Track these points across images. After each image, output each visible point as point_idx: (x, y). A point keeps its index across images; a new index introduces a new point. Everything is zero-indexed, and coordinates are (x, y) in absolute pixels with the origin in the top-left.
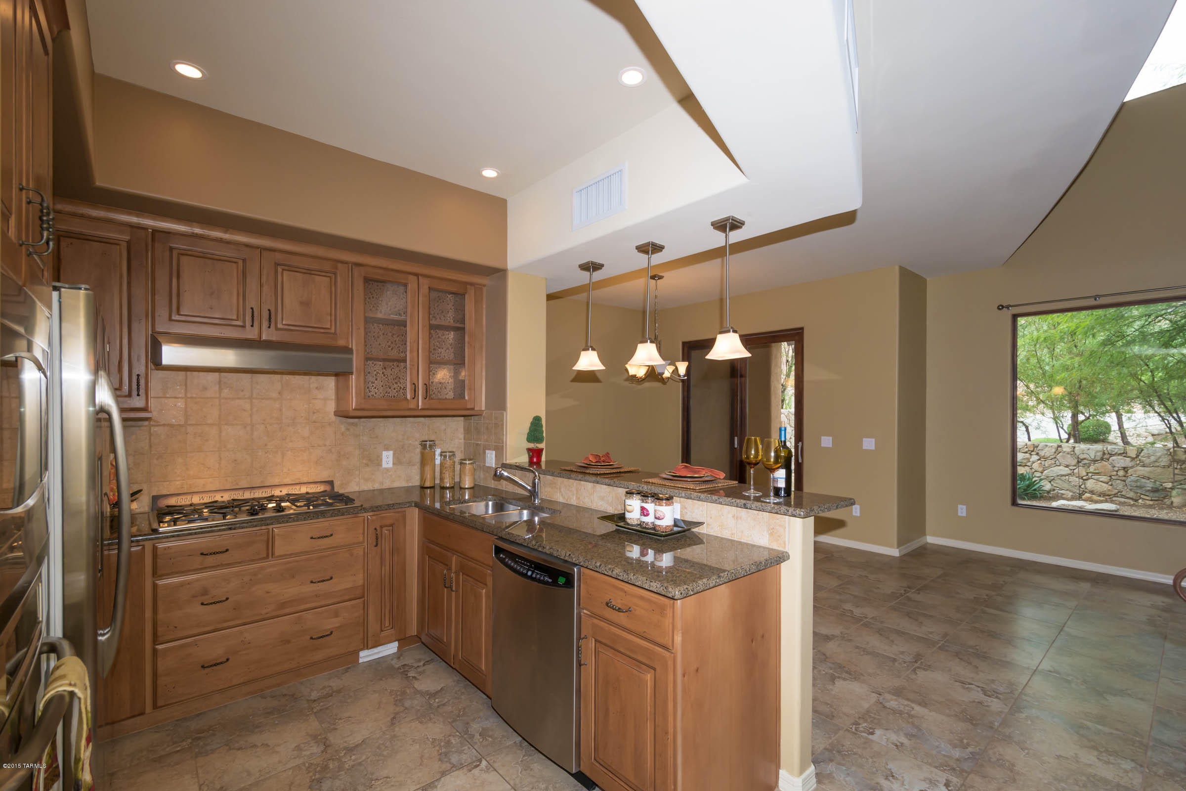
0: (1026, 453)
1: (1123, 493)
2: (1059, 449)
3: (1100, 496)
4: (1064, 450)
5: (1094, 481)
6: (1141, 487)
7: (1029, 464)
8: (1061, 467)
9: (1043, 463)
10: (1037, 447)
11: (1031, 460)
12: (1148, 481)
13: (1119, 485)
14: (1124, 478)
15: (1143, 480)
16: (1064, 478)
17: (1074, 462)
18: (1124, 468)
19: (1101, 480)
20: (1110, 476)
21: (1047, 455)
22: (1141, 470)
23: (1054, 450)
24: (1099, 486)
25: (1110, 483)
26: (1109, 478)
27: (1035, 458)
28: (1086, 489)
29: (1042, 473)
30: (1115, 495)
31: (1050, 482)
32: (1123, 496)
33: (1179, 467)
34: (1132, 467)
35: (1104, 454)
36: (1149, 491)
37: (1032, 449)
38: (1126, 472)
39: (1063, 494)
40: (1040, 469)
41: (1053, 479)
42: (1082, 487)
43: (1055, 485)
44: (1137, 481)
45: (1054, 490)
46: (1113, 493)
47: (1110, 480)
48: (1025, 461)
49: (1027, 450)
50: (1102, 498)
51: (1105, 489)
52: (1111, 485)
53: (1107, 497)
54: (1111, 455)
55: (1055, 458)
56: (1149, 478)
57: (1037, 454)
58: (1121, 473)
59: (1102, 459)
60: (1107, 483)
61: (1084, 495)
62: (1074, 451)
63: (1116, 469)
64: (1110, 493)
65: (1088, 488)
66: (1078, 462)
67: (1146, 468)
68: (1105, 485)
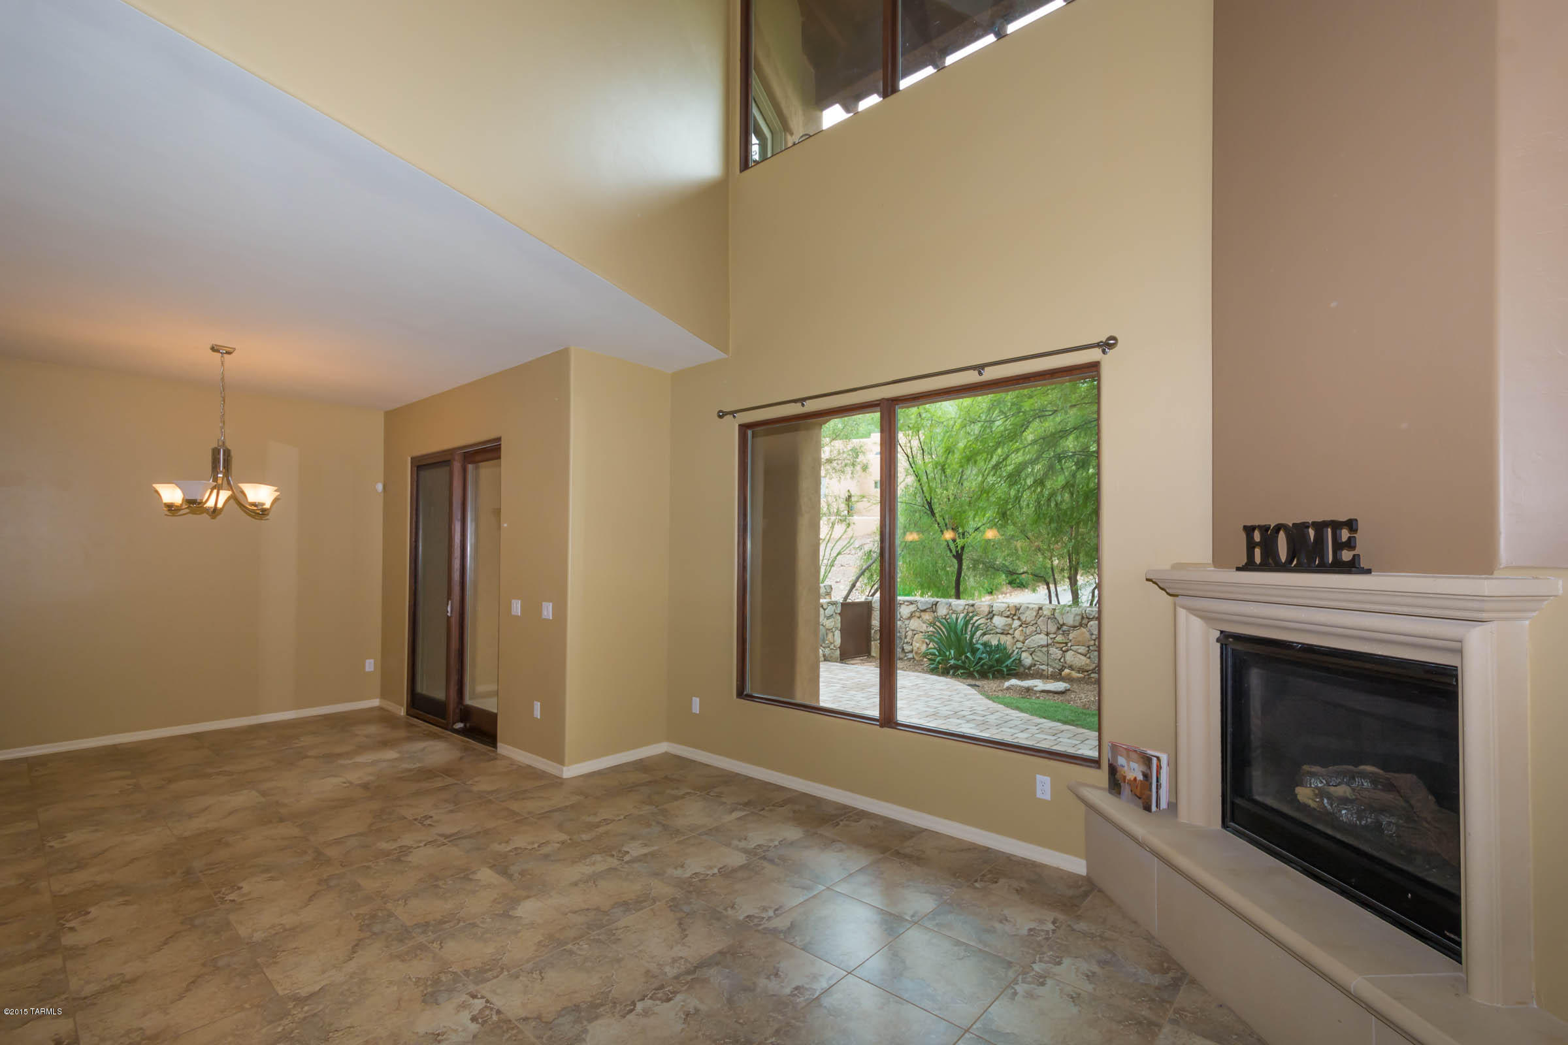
0: (1008, 617)
2: (1040, 611)
3: (1078, 672)
4: (1045, 613)
5: (1073, 653)
7: (1011, 632)
8: (1042, 636)
9: (1024, 629)
10: (1019, 609)
11: (1013, 627)
16: (1044, 649)
17: (1054, 629)
19: (1079, 651)
20: (1088, 647)
21: (1029, 620)
23: (1035, 614)
24: (1078, 659)
25: (1088, 655)
26: (1087, 649)
27: (1016, 623)
28: (1065, 663)
29: (1024, 643)
30: (1093, 671)
31: (1031, 654)
37: (1013, 613)
39: (1043, 670)
40: (1021, 639)
41: (1034, 651)
42: (1062, 660)
43: (1036, 659)
45: (1035, 665)
46: (1091, 668)
47: (1088, 651)
48: (1007, 628)
49: (1009, 613)
50: (1081, 675)
51: (1083, 664)
52: (1089, 658)
53: (1086, 673)
54: (1089, 619)
55: (1036, 623)
57: (1019, 619)
59: (1081, 625)
60: (1085, 656)
61: (1063, 671)
62: (1053, 614)
63: (1093, 637)
64: (1088, 668)
65: (1068, 662)
66: (1058, 629)
68: (1082, 658)
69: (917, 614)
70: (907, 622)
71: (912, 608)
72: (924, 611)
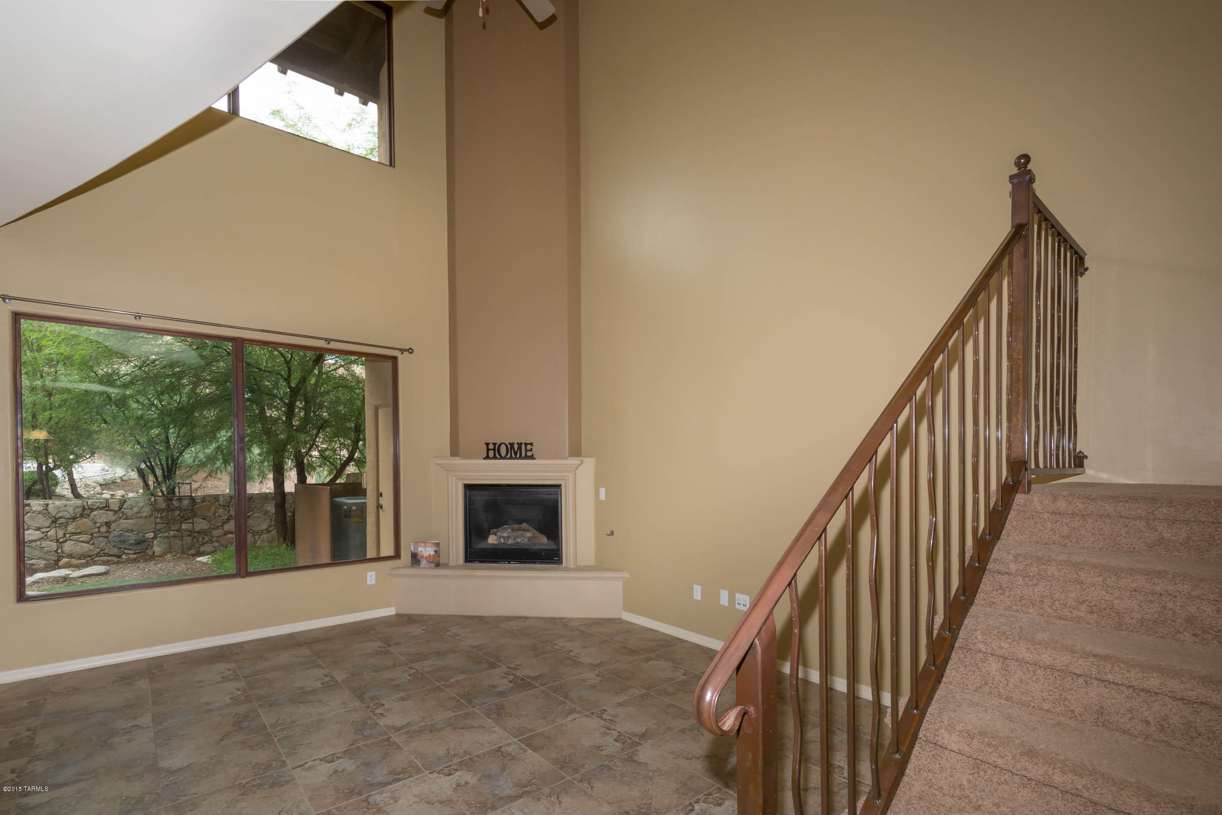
1: (106, 551)
3: (80, 558)
4: (34, 509)
5: (73, 542)
6: (123, 542)
12: (131, 534)
13: (102, 542)
14: (106, 535)
15: (127, 534)
16: (34, 544)
17: (47, 523)
18: (107, 523)
19: (81, 539)
20: (92, 534)
22: (125, 523)
24: (79, 547)
25: (92, 542)
26: (90, 536)
28: (63, 553)
30: (98, 555)
32: (106, 555)
33: (159, 516)
34: (115, 521)
35: (84, 509)
36: (132, 544)
38: (109, 527)
39: (32, 565)
42: (59, 551)
44: (120, 536)
46: (95, 553)
47: (92, 538)
50: (83, 561)
51: (86, 550)
52: (93, 544)
53: (89, 559)
54: (92, 510)
56: (132, 531)
58: (103, 529)
59: (82, 516)
60: (88, 543)
61: (60, 561)
62: (46, 509)
63: (98, 525)
64: (91, 553)
65: (66, 552)
66: (53, 522)
67: (129, 521)
68: (85, 545)
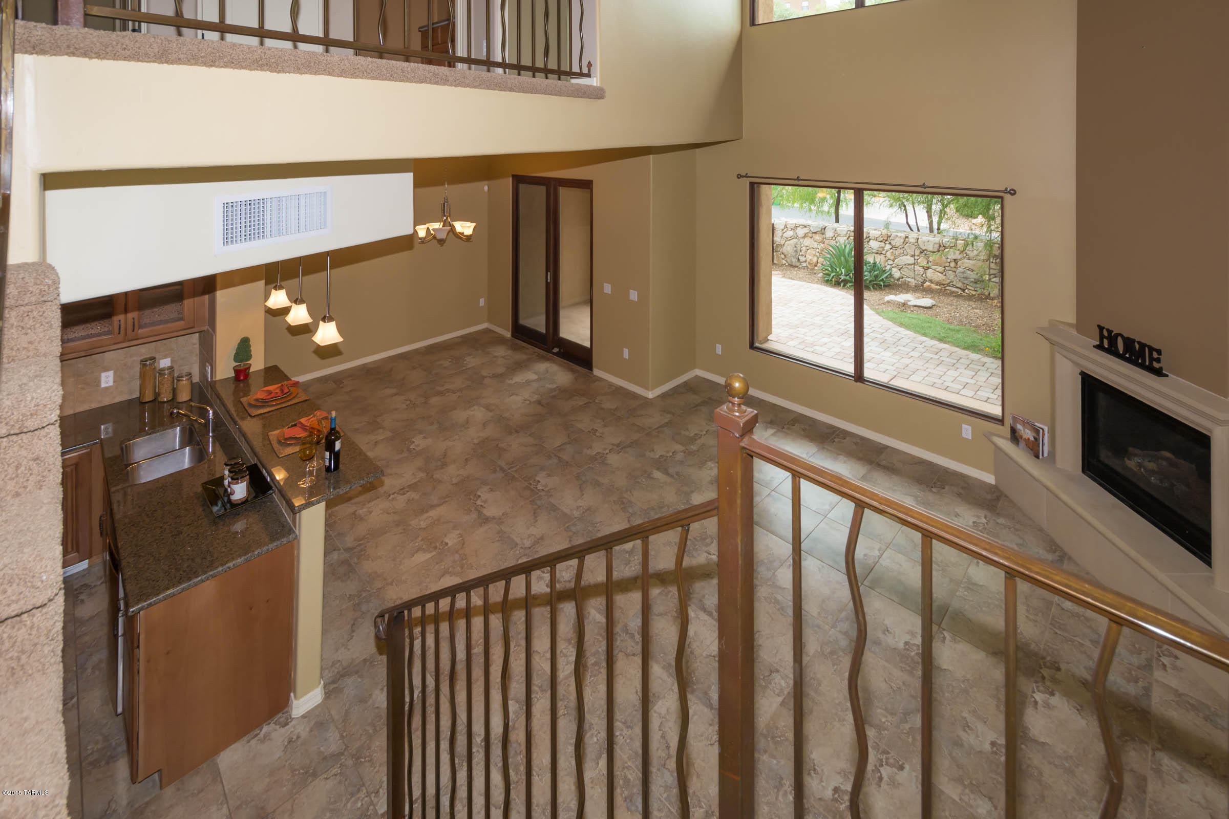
0: (881, 241)
1: (954, 283)
2: (907, 239)
3: (937, 285)
4: (910, 241)
5: (933, 271)
6: (966, 278)
7: (884, 252)
8: (908, 257)
9: (894, 251)
10: (890, 236)
11: (885, 249)
12: (972, 273)
13: (951, 275)
14: (954, 269)
15: (969, 272)
16: (910, 267)
17: (917, 252)
18: (955, 260)
19: (937, 270)
20: (944, 267)
21: (897, 245)
22: (968, 263)
23: (902, 241)
24: (936, 276)
25: (944, 273)
27: (888, 247)
29: (894, 261)
30: (948, 285)
31: (900, 270)
32: (953, 286)
33: (994, 261)
34: (960, 260)
35: (940, 246)
36: (972, 282)
37: (886, 239)
38: (957, 263)
39: (909, 282)
40: (892, 258)
41: (902, 268)
42: (924, 276)
43: (903, 273)
44: (964, 273)
45: (902, 278)
46: (947, 283)
47: (945, 270)
48: (880, 249)
49: (882, 239)
50: (938, 287)
51: (941, 279)
52: (945, 275)
53: (943, 286)
54: (945, 247)
55: (903, 248)
56: (973, 271)
57: (890, 243)
58: (953, 264)
59: (939, 251)
60: (942, 273)
61: (924, 283)
62: (917, 242)
63: (949, 260)
64: (944, 282)
65: (928, 277)
66: (921, 253)
67: (971, 261)
68: (940, 274)
69: (810, 235)
70: (802, 240)
71: (806, 230)
72: (815, 233)
